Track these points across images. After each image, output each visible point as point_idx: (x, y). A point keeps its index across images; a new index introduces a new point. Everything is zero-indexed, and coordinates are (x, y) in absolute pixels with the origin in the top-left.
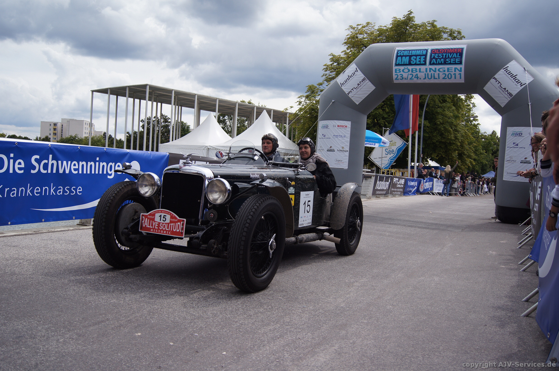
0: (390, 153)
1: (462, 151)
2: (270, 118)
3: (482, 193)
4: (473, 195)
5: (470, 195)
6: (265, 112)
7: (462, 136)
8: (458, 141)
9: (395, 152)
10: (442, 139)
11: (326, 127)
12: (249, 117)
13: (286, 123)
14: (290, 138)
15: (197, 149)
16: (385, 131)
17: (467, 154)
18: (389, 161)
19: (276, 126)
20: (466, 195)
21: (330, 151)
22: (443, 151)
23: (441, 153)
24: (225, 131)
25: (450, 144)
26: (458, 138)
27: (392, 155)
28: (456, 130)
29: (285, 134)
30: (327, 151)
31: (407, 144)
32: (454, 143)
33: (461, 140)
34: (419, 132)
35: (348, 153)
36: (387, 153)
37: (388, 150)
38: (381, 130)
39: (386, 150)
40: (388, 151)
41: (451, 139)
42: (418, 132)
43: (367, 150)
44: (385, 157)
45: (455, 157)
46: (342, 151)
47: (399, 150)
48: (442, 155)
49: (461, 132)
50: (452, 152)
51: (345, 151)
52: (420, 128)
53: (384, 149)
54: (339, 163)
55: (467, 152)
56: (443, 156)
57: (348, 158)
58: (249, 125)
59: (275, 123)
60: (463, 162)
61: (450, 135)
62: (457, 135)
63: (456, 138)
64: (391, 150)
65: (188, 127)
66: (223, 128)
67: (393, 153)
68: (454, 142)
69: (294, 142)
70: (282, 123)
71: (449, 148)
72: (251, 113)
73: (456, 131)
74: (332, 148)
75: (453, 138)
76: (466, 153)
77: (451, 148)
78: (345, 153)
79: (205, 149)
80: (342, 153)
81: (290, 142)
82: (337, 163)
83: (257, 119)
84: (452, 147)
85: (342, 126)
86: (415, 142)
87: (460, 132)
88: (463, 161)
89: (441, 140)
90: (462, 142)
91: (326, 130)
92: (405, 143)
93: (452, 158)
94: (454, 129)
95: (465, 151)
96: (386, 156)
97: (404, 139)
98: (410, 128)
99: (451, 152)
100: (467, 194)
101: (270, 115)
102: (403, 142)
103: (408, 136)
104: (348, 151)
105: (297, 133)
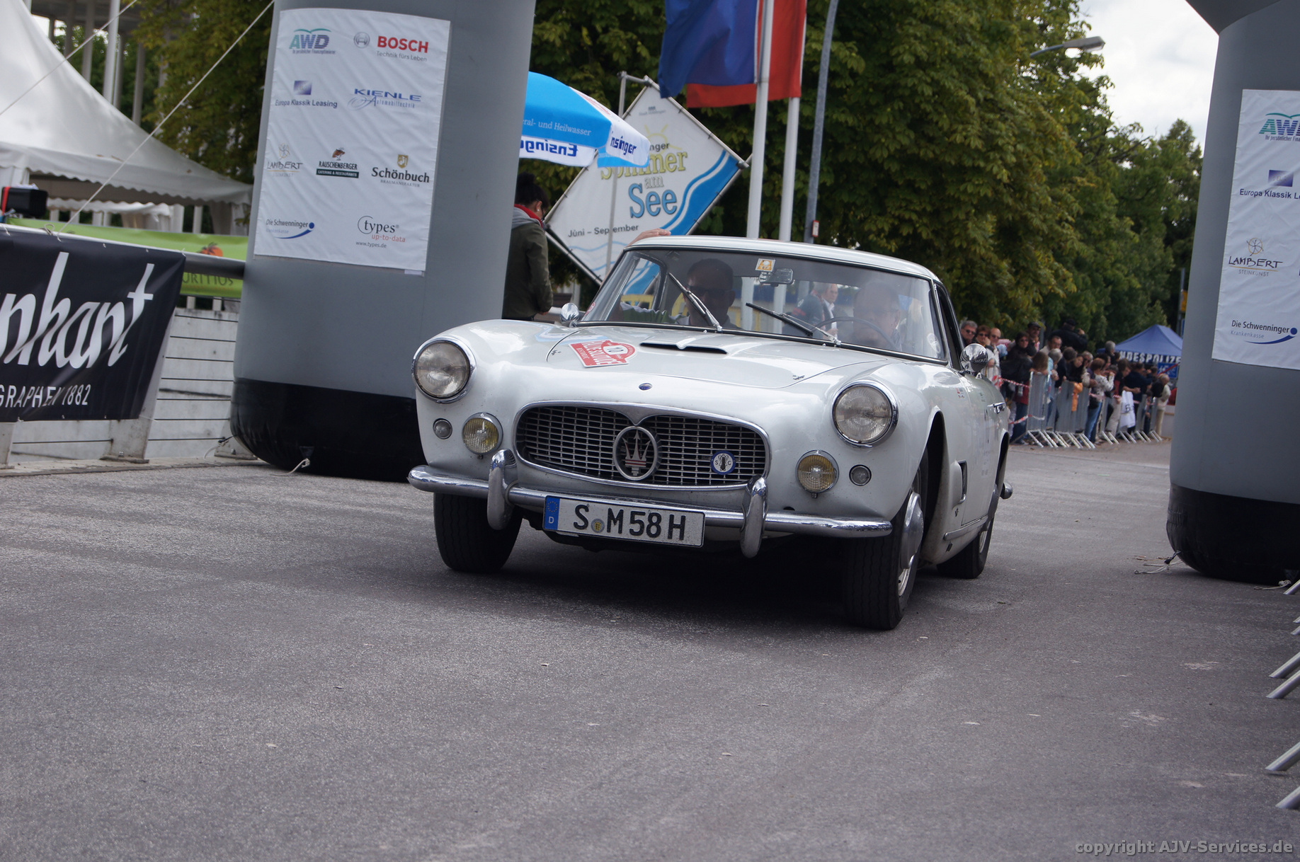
0: (654, 208)
1: (1017, 211)
3: (1107, 431)
4: (1064, 444)
5: (1047, 438)
7: (1022, 136)
8: (1001, 159)
9: (679, 204)
10: (920, 148)
11: (317, 43)
13: (105, 26)
14: (126, 109)
16: (634, 91)
17: (1045, 227)
19: (53, 37)
20: (1028, 438)
21: (333, 173)
22: (924, 210)
23: (914, 217)
25: (961, 172)
26: (1000, 142)
27: (664, 218)
28: (991, 105)
29: (98, 85)
30: (318, 174)
31: (741, 167)
32: (977, 170)
33: (1016, 154)
34: (808, 101)
35: (430, 186)
36: (637, 209)
37: (646, 191)
38: (613, 82)
39: (636, 192)
40: (643, 197)
41: (965, 148)
42: (802, 102)
44: (627, 229)
45: (981, 240)
46: (395, 175)
47: (700, 194)
48: (915, 230)
49: (1018, 114)
50: (968, 214)
51: (415, 178)
52: (810, 81)
53: (625, 184)
54: (380, 242)
55: (1044, 221)
56: (924, 236)
57: (427, 214)
59: (44, 23)
60: (1022, 270)
61: (960, 127)
62: (996, 128)
63: (991, 144)
64: (660, 192)
67: (670, 207)
68: (982, 164)
69: (147, 127)
70: (82, 22)
71: (951, 191)
73: (992, 111)
74: (343, 159)
75: (976, 143)
76: (1036, 222)
77: (965, 191)
78: (413, 189)
80: (394, 187)
81: (128, 126)
82: (368, 239)
84: (970, 189)
85: (403, 45)
86: (781, 155)
87: (1010, 117)
88: (1022, 263)
89: (915, 150)
90: (1019, 165)
91: (313, 58)
92: (731, 158)
93: (965, 245)
94: (985, 99)
95: (1031, 211)
96: (635, 222)
97: (727, 137)
98: (760, 81)
99: (962, 216)
102: (724, 153)
103: (751, 124)
104: (432, 179)
105: (163, 79)
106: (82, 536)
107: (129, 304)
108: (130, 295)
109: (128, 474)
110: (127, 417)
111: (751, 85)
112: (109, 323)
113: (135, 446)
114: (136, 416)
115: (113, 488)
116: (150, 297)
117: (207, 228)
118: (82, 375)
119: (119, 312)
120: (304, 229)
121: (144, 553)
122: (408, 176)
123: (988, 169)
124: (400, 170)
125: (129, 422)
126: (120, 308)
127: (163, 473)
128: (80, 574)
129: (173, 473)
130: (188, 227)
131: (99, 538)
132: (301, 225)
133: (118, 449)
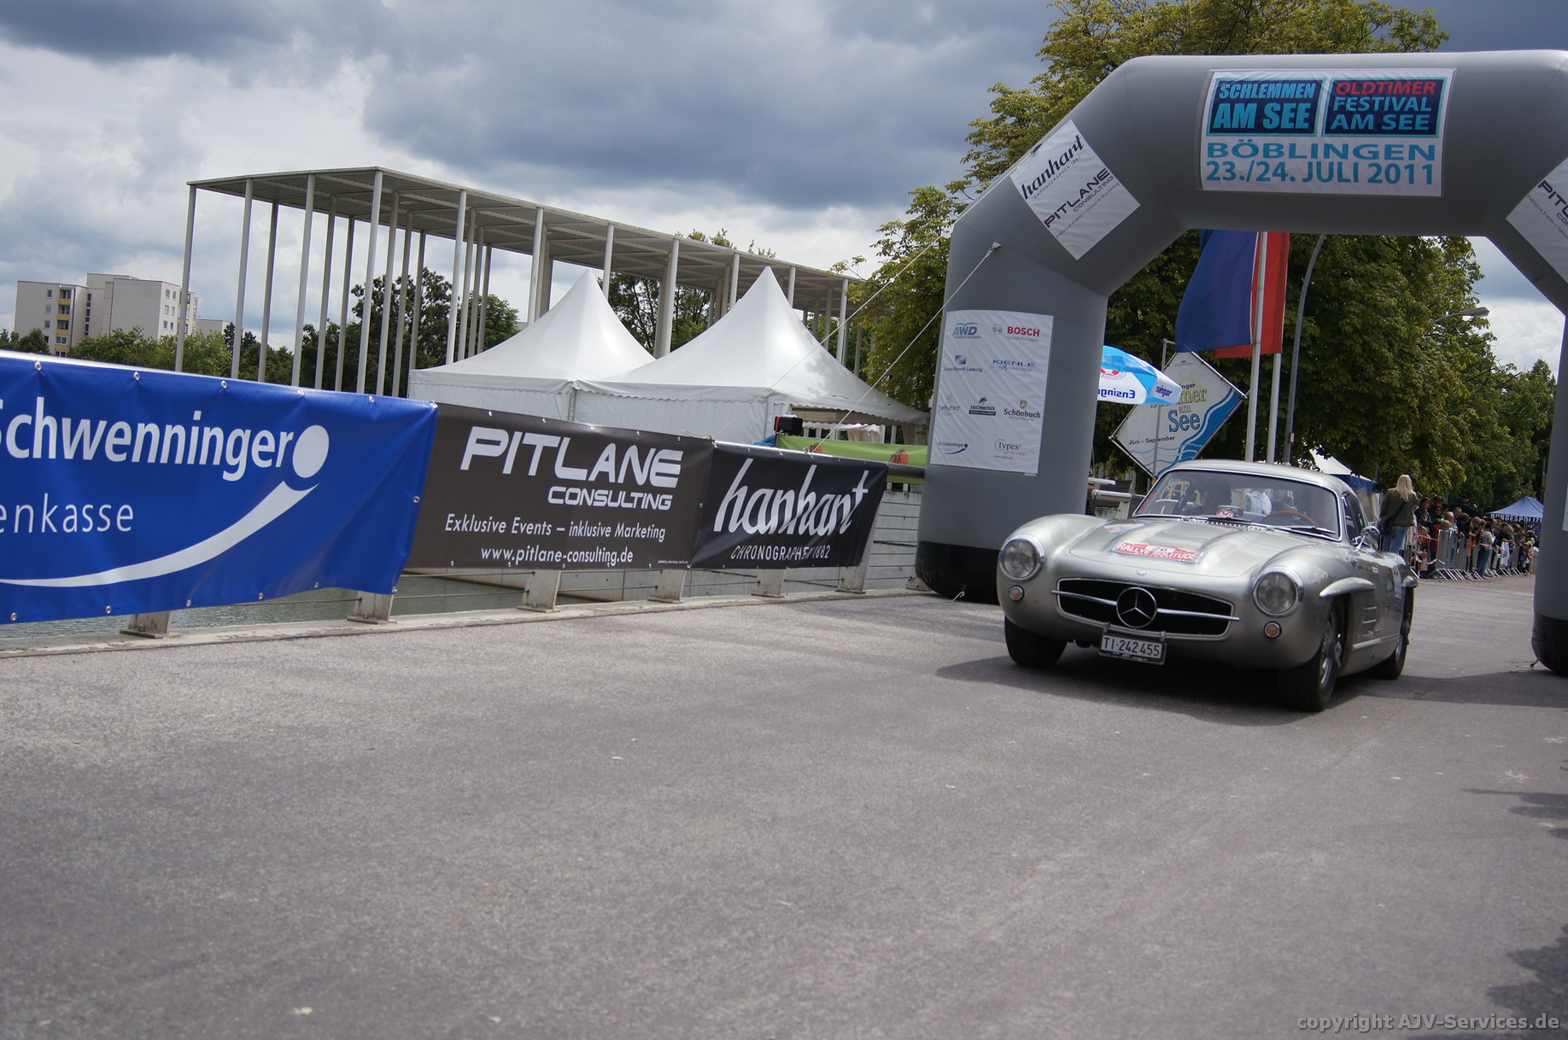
0: (1185, 426)
1: (1424, 429)
2: (787, 295)
4: (1461, 577)
6: (768, 277)
7: (1430, 379)
8: (1414, 392)
9: (1201, 423)
10: (1360, 385)
11: (970, 331)
12: (714, 290)
13: (837, 314)
14: (849, 365)
15: (534, 391)
16: (1172, 351)
18: (1182, 452)
19: (805, 322)
20: (1437, 574)
21: (980, 413)
22: (1363, 425)
23: (1356, 431)
24: (633, 332)
25: (1387, 401)
26: (1414, 382)
27: (1191, 432)
28: (1408, 357)
29: (832, 351)
30: (970, 413)
31: (1243, 398)
32: (1399, 400)
33: (1423, 390)
34: (1287, 357)
35: (1041, 420)
36: (1174, 426)
37: (1179, 415)
38: (1157, 347)
39: (1173, 416)
40: (1178, 419)
41: (1389, 385)
42: (1283, 356)
43: (1107, 410)
44: (1167, 439)
46: (1021, 414)
47: (1215, 416)
48: (1357, 438)
50: (1389, 428)
51: (1031, 415)
52: (1288, 342)
53: (1165, 411)
54: (1009, 455)
56: (1363, 442)
57: (1039, 437)
58: (713, 315)
59: (800, 313)
62: (1411, 372)
63: (1407, 382)
64: (1188, 415)
65: (511, 316)
66: (627, 324)
67: (1195, 425)
68: (1400, 396)
69: (863, 376)
70: (824, 313)
71: (1380, 413)
72: (722, 277)
73: (1408, 361)
74: (986, 404)
75: (1397, 384)
76: (1437, 438)
77: (1388, 413)
78: (1031, 422)
79: (564, 392)
80: (1018, 420)
81: (851, 377)
82: (1001, 453)
83: (740, 295)
84: (1393, 413)
85: (1023, 331)
87: (1421, 365)
89: (1354, 387)
90: (1426, 396)
91: (967, 341)
92: (1236, 393)
94: (1401, 351)
95: (1435, 430)
96: (1172, 434)
97: (1233, 380)
98: (1255, 343)
99: (1385, 430)
100: (1443, 571)
101: (785, 286)
102: (1231, 390)
103: (1248, 371)
104: (1042, 415)
105: (873, 346)
106: (826, 643)
107: (853, 496)
108: (854, 490)
109: (853, 601)
110: (852, 565)
111: (1248, 344)
112: (841, 508)
113: (857, 582)
114: (857, 565)
115: (844, 611)
116: (866, 491)
117: (900, 441)
118: (825, 539)
119: (847, 500)
120: (961, 448)
121: (863, 655)
122: (1026, 414)
123: (1406, 398)
124: (1022, 410)
125: (854, 568)
126: (848, 497)
127: (874, 600)
128: (825, 668)
129: (880, 601)
130: (887, 439)
131: (836, 644)
132: (960, 445)
133: (847, 584)
